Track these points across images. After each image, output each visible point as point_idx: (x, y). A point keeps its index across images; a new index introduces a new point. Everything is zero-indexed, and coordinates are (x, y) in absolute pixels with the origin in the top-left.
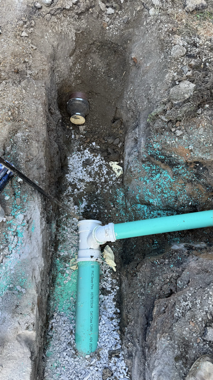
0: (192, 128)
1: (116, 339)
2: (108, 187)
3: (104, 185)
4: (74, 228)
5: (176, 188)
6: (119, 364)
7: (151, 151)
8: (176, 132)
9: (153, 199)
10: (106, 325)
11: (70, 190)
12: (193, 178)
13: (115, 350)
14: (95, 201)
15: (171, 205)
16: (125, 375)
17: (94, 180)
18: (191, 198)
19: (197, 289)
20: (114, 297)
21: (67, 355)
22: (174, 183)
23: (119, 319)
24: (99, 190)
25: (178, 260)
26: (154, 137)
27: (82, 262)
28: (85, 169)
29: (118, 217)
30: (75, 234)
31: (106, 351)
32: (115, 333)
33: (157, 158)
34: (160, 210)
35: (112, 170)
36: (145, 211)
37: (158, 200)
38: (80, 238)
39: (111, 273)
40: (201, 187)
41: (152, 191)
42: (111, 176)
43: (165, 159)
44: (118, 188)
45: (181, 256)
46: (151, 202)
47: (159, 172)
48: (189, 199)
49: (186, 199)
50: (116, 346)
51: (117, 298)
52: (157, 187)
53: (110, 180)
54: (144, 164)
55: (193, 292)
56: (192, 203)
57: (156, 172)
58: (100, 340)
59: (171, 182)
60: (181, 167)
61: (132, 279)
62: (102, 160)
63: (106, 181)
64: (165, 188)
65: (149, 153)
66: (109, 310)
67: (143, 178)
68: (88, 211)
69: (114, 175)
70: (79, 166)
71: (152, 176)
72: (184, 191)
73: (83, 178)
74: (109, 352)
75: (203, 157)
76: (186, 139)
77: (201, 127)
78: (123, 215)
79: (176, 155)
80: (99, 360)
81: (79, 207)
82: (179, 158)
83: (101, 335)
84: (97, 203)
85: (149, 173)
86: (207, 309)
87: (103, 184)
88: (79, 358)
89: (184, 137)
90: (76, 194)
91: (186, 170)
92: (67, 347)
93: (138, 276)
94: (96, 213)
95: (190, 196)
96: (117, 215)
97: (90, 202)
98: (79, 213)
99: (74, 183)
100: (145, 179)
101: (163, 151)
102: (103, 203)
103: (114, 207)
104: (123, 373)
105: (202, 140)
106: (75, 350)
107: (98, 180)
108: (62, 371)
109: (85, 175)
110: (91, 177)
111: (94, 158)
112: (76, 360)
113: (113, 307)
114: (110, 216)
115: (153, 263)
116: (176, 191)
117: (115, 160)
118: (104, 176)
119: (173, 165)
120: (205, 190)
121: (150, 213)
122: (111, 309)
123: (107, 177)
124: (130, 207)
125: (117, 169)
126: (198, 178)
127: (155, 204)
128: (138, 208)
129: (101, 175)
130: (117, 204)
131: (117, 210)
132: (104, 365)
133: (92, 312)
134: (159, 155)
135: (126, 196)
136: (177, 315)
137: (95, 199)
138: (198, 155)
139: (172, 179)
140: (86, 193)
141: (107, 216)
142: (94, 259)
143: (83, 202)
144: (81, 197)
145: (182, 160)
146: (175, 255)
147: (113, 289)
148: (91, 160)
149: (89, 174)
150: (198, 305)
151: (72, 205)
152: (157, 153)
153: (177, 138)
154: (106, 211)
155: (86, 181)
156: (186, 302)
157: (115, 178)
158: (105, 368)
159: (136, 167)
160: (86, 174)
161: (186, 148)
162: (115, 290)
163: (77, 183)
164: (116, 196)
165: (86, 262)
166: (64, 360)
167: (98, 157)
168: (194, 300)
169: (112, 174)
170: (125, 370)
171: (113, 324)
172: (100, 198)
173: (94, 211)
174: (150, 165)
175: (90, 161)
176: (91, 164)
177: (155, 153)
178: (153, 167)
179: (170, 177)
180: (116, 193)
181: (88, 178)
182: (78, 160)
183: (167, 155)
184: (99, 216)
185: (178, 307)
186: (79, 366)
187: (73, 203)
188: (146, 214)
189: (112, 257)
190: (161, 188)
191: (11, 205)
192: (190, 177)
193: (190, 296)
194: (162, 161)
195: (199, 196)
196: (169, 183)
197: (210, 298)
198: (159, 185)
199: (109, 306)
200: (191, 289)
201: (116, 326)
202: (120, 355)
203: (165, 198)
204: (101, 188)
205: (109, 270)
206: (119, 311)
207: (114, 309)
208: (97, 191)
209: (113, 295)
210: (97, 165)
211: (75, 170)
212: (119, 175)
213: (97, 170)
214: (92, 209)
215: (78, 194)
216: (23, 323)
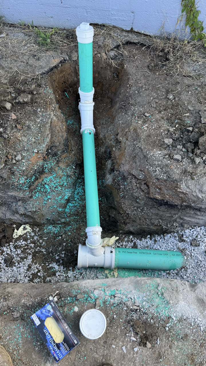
0: (18, 146)
1: (170, 237)
2: (41, 241)
3: (37, 244)
4: (79, 276)
5: (61, 175)
6: (188, 234)
7: (26, 186)
8: (17, 159)
9: (65, 195)
10: (161, 245)
11: (38, 280)
12: (56, 159)
13: (178, 237)
14: (53, 254)
15: (73, 182)
16: (194, 230)
17: (30, 254)
18: (70, 165)
19: (147, 164)
20: (139, 240)
21: (186, 275)
22: (57, 174)
23: (155, 236)
24: (42, 250)
25: (121, 179)
26: (14, 181)
27: (115, 261)
28: (17, 264)
29: (71, 232)
30: (85, 275)
31: (180, 244)
32: (166, 238)
33: (33, 183)
34: (75, 192)
35: (23, 235)
36: (73, 205)
37: (67, 191)
38: (94, 264)
39: (120, 242)
40: (64, 155)
41: (58, 195)
42: (29, 237)
43: (36, 176)
44: (44, 230)
45: (118, 177)
46: (67, 198)
47: (43, 185)
48: (71, 167)
49: (70, 170)
50: (175, 237)
51: (139, 238)
52: (56, 189)
53: (33, 238)
54: (34, 197)
55: (150, 166)
56: (74, 166)
57: (43, 188)
58: (173, 250)
59: (55, 177)
60: (46, 165)
61: (130, 218)
62: (9, 246)
63: (34, 242)
64: (59, 183)
65: (27, 189)
66: (149, 243)
67: (44, 201)
68: (63, 262)
69: (28, 234)
70: (11, 270)
71: (45, 193)
72: (64, 169)
73: (27, 266)
74: (180, 242)
75: (46, 144)
76: (26, 153)
77: (20, 139)
78: (70, 228)
79: (36, 166)
80: (187, 249)
81: (58, 271)
82: (39, 164)
83: (169, 249)
84: (55, 253)
85: (42, 194)
86: (162, 158)
87: (37, 246)
88: (187, 265)
89: (24, 155)
90: (43, 274)
91: (48, 162)
92: (180, 275)
93: (129, 213)
94: (65, 254)
95: (68, 166)
96: (70, 233)
97: (53, 260)
98: (63, 271)
99: (31, 276)
100: (46, 199)
101: (29, 176)
102: (56, 246)
103: (62, 236)
104: (193, 231)
105: (33, 140)
106: (182, 269)
107: (31, 250)
108: (197, 278)
109: (24, 264)
110: (26, 258)
111: (4, 254)
112: (188, 267)
113: (146, 240)
114: (70, 240)
115: (122, 197)
116: (63, 175)
117: (12, 231)
118: (28, 244)
119: (43, 171)
120: (67, 153)
121: (76, 201)
122: (148, 242)
123: (29, 241)
124: (66, 219)
125: (22, 231)
126: (56, 156)
127: (70, 195)
128: (69, 211)
129: (27, 247)
130: (59, 232)
131: (65, 233)
132: (189, 245)
133: (154, 254)
134: (31, 180)
135: (53, 223)
136: (165, 177)
137: (51, 255)
138: (43, 147)
139: (54, 175)
140: (43, 263)
141: (70, 244)
142: (113, 250)
143: (53, 267)
144: (47, 268)
145: (41, 163)
146: (117, 181)
147: (132, 241)
148: (6, 257)
149: (23, 260)
150: (159, 163)
151: (55, 279)
152: (28, 182)
153: (22, 161)
154: (64, 244)
155: (30, 262)
156: (157, 171)
157: (32, 233)
158: (191, 244)
159: (33, 205)
160: (23, 262)
161: (34, 155)
162: (133, 239)
163: (31, 273)
164: (51, 233)
165: (115, 257)
166: (190, 277)
167: (5, 249)
168: (155, 165)
169: (27, 236)
170: (190, 230)
171: (159, 240)
172: (51, 250)
173: (63, 256)
174: (36, 192)
175: (9, 258)
176: (12, 257)
177: (28, 183)
178: (38, 189)
179: (51, 177)
180: (48, 233)
181: (27, 260)
182: (3, 272)
183: (33, 173)
184: (69, 251)
185: (160, 176)
186: (193, 265)
187: (53, 277)
188: (76, 204)
189: (107, 240)
190: (58, 187)
191: (84, 304)
192: (55, 161)
193: (153, 168)
194: (37, 179)
195: (70, 159)
196: (56, 179)
197: (155, 155)
198: (56, 188)
199: (146, 243)
200: (147, 167)
201: (160, 237)
202: (181, 234)
203: (67, 185)
204: (40, 248)
205: (117, 243)
206: (149, 236)
207: (148, 240)
208: (43, 252)
209: (137, 240)
210: (15, 250)
211: (16, 274)
212: (30, 229)
213: (20, 250)
214: (60, 257)
215: (44, 272)
216: (183, 287)
